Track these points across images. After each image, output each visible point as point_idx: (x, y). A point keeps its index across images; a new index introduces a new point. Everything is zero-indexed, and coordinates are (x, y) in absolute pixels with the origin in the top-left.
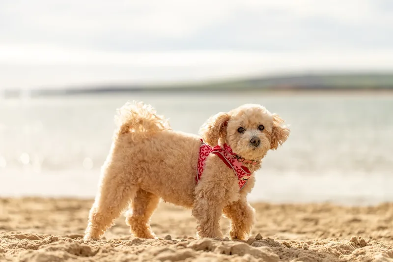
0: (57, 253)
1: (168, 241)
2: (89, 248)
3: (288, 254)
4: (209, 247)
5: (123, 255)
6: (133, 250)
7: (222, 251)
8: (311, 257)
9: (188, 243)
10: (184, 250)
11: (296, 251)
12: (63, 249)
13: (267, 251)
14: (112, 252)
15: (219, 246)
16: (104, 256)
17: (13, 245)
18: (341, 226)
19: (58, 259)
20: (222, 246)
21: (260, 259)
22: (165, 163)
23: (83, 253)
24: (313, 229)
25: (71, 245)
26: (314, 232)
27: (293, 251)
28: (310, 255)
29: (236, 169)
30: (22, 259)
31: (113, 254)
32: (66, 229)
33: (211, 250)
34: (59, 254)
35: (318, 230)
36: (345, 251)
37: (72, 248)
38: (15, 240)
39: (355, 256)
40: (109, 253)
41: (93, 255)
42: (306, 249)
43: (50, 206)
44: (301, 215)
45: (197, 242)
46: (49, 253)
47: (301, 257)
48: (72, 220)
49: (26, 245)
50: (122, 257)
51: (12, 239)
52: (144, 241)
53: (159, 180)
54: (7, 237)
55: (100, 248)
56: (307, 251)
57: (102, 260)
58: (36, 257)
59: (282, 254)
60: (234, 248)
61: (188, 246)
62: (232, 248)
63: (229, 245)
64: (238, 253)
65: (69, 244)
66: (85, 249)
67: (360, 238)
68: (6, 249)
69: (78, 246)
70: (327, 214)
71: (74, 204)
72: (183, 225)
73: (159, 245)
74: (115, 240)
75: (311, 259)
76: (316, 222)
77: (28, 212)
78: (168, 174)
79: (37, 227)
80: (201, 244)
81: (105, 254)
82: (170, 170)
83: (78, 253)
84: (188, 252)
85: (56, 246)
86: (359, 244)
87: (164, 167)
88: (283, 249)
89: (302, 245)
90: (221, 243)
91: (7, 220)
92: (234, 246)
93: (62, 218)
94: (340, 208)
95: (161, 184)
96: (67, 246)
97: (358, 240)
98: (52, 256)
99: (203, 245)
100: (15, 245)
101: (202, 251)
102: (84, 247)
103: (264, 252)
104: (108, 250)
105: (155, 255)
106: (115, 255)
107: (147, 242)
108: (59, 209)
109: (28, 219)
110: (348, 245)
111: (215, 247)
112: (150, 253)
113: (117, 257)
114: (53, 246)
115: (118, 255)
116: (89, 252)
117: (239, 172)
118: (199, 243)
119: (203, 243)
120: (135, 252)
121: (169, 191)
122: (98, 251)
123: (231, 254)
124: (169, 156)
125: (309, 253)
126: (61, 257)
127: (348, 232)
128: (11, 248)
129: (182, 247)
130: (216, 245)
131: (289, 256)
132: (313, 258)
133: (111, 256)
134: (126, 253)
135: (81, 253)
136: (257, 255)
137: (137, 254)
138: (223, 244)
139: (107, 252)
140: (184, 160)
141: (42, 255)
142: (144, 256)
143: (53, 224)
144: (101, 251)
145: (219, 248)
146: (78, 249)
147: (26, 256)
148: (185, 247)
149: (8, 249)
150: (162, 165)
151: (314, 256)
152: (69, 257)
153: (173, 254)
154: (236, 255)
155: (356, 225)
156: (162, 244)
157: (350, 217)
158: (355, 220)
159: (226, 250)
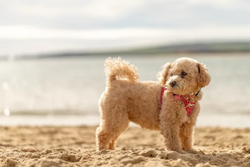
0: (54, 160)
1: (124, 151)
2: (74, 157)
3: (204, 159)
4: (153, 155)
5: (98, 160)
6: (103, 157)
7: (162, 157)
8: (219, 160)
9: (139, 152)
10: (138, 157)
11: (209, 156)
12: (58, 157)
13: (190, 156)
14: (91, 159)
15: (159, 154)
16: (84, 162)
17: (22, 156)
18: (230, 141)
19: (55, 164)
20: (161, 154)
21: (187, 162)
22: (142, 100)
23: (70, 160)
24: (213, 143)
25: (62, 155)
26: (214, 145)
27: (206, 156)
28: (218, 159)
29: (183, 100)
30: (32, 164)
31: (91, 160)
32: (50, 146)
33: (154, 157)
34: (56, 160)
35: (216, 144)
36: (239, 156)
37: (63, 156)
38: (22, 152)
39: (248, 159)
40: (88, 160)
41: (78, 161)
42: (214, 155)
43: (36, 131)
44: (202, 135)
45: (144, 152)
46: (50, 160)
47: (213, 160)
48: (53, 140)
49: (30, 155)
50: (98, 162)
51: (19, 152)
52: (109, 151)
53: (138, 111)
54: (16, 151)
55: (81, 156)
56: (216, 156)
57: (84, 164)
58: (41, 163)
59: (199, 158)
60: (169, 155)
61: (139, 154)
62: (168, 155)
63: (166, 153)
64: (172, 158)
65: (61, 154)
66: (72, 157)
67: (248, 148)
68: (18, 159)
69: (67, 155)
70: (220, 133)
71: (52, 130)
72: (126, 142)
73: (119, 154)
74: (86, 151)
75: (219, 161)
76: (214, 139)
77: (22, 135)
78: (143, 107)
79: (31, 145)
80: (147, 153)
81: (86, 160)
82: (144, 104)
83: (67, 160)
84: (141, 158)
85: (53, 156)
86: (247, 152)
87: (141, 102)
88: (200, 156)
89: (211, 153)
90: (160, 152)
91: (10, 141)
92: (170, 154)
93: (45, 138)
94: (228, 129)
95: (140, 113)
96: (60, 155)
97: (247, 149)
98: (52, 162)
99: (149, 154)
100: (24, 156)
101: (148, 157)
102: (71, 156)
103: (189, 157)
104: (87, 158)
105: (119, 160)
106: (93, 161)
107: (110, 152)
108: (42, 133)
109: (24, 140)
110: (241, 152)
111: (157, 155)
112: (116, 159)
113: (94, 162)
114: (51, 156)
115: (94, 160)
116: (74, 159)
117: (185, 102)
118: (146, 152)
119: (148, 152)
120: (105, 158)
121: (145, 118)
122: (80, 158)
123: (167, 159)
124: (144, 94)
125: (217, 158)
126: (58, 162)
127: (237, 144)
128: (21, 158)
129: (136, 155)
130: (157, 153)
131: (204, 160)
132: (221, 161)
133: (90, 162)
134: (100, 159)
135: (69, 160)
136: (185, 160)
137: (106, 160)
138: (162, 152)
139: (86, 159)
140: (152, 96)
141: (45, 162)
142: (112, 161)
143: (41, 142)
144: (82, 158)
145: (159, 155)
146: (67, 158)
147: (33, 163)
148: (138, 155)
149: (19, 158)
150: (140, 101)
151: (221, 159)
152: (63, 162)
153: (131, 160)
154: (172, 159)
155: (240, 140)
156: (121, 153)
157: (235, 135)
158: (239, 137)
159: (164, 157)
